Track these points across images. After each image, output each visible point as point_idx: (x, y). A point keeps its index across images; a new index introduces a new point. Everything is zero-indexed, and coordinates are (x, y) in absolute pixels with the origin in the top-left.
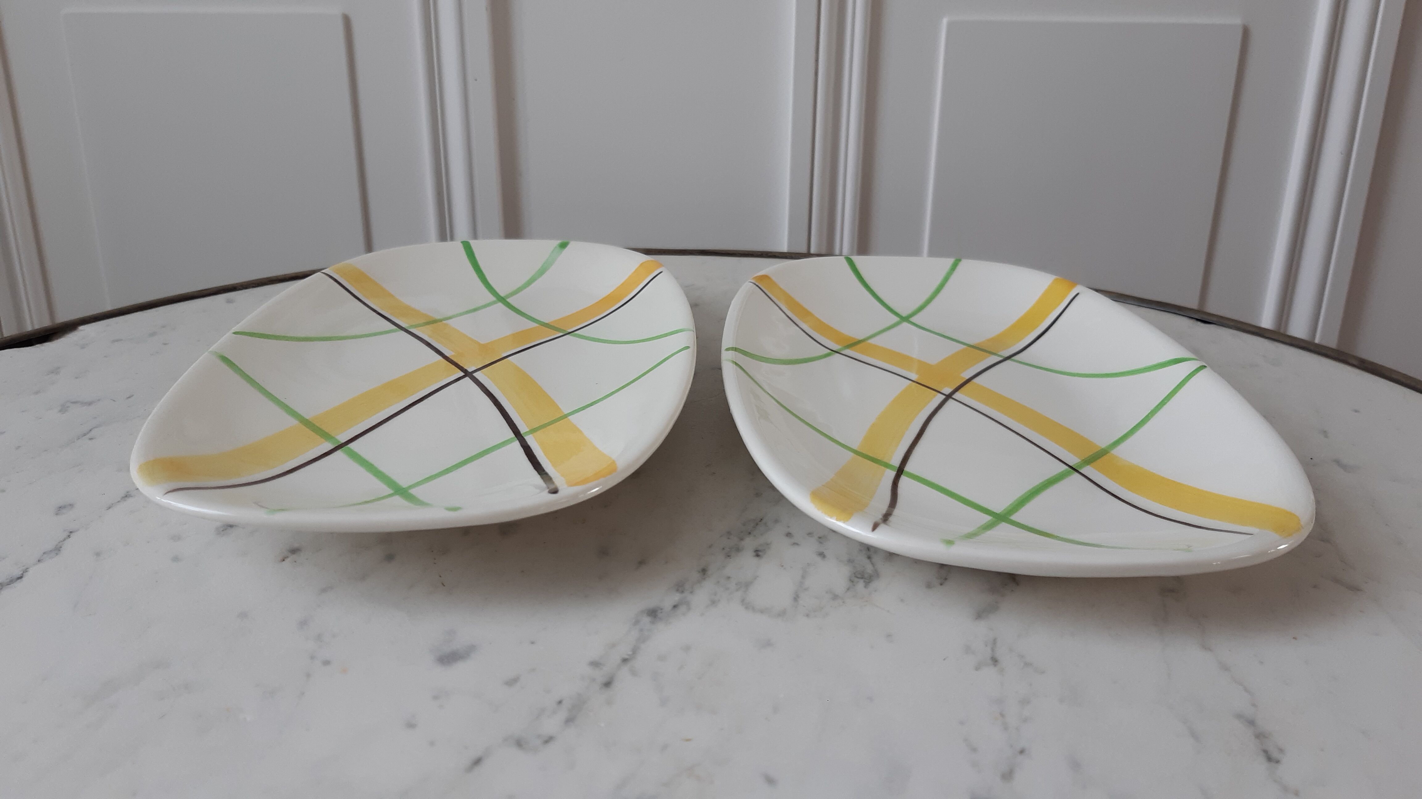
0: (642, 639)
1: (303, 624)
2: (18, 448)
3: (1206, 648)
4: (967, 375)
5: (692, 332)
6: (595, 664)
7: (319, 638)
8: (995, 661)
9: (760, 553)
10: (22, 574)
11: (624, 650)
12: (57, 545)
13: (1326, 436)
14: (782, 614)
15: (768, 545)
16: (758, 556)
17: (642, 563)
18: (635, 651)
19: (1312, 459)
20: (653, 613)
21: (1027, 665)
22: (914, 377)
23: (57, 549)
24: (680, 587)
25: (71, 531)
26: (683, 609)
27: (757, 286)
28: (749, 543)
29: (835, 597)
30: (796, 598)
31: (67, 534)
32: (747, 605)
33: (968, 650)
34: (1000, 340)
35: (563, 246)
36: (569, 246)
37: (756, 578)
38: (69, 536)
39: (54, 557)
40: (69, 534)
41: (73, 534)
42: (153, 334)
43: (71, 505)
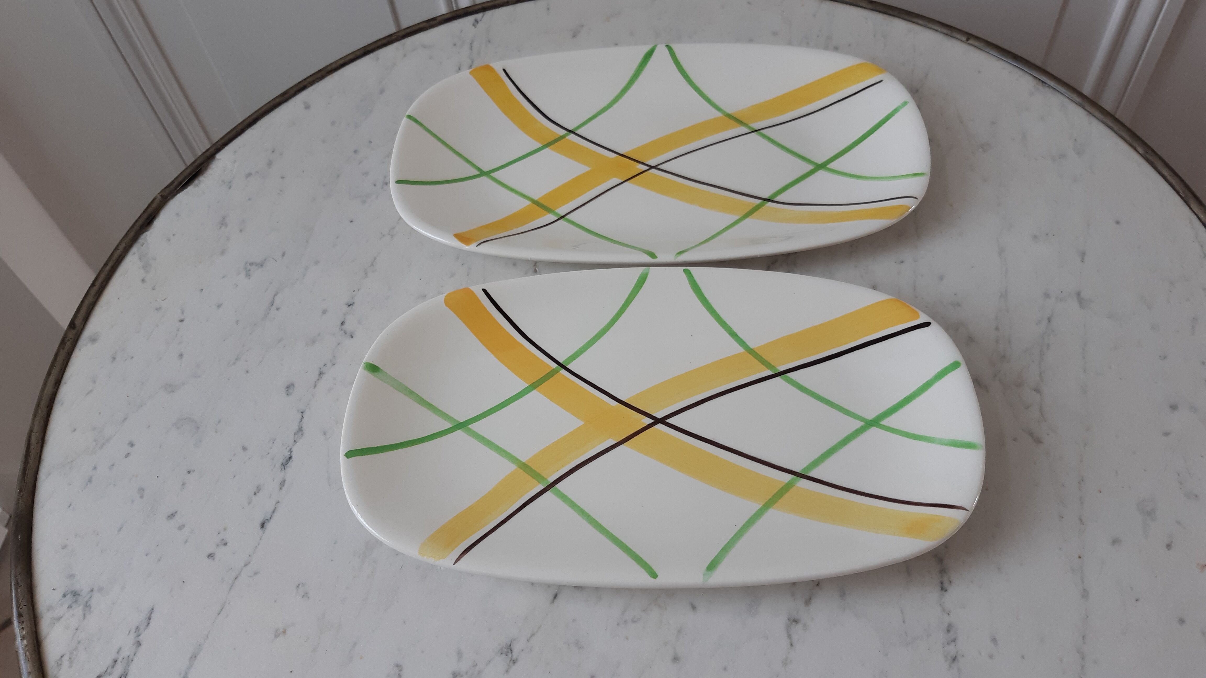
12: (299, 426)
23: (301, 430)
25: (301, 411)
38: (302, 416)
39: (301, 438)
40: (301, 414)
41: (305, 414)
42: (270, 163)
43: (292, 385)
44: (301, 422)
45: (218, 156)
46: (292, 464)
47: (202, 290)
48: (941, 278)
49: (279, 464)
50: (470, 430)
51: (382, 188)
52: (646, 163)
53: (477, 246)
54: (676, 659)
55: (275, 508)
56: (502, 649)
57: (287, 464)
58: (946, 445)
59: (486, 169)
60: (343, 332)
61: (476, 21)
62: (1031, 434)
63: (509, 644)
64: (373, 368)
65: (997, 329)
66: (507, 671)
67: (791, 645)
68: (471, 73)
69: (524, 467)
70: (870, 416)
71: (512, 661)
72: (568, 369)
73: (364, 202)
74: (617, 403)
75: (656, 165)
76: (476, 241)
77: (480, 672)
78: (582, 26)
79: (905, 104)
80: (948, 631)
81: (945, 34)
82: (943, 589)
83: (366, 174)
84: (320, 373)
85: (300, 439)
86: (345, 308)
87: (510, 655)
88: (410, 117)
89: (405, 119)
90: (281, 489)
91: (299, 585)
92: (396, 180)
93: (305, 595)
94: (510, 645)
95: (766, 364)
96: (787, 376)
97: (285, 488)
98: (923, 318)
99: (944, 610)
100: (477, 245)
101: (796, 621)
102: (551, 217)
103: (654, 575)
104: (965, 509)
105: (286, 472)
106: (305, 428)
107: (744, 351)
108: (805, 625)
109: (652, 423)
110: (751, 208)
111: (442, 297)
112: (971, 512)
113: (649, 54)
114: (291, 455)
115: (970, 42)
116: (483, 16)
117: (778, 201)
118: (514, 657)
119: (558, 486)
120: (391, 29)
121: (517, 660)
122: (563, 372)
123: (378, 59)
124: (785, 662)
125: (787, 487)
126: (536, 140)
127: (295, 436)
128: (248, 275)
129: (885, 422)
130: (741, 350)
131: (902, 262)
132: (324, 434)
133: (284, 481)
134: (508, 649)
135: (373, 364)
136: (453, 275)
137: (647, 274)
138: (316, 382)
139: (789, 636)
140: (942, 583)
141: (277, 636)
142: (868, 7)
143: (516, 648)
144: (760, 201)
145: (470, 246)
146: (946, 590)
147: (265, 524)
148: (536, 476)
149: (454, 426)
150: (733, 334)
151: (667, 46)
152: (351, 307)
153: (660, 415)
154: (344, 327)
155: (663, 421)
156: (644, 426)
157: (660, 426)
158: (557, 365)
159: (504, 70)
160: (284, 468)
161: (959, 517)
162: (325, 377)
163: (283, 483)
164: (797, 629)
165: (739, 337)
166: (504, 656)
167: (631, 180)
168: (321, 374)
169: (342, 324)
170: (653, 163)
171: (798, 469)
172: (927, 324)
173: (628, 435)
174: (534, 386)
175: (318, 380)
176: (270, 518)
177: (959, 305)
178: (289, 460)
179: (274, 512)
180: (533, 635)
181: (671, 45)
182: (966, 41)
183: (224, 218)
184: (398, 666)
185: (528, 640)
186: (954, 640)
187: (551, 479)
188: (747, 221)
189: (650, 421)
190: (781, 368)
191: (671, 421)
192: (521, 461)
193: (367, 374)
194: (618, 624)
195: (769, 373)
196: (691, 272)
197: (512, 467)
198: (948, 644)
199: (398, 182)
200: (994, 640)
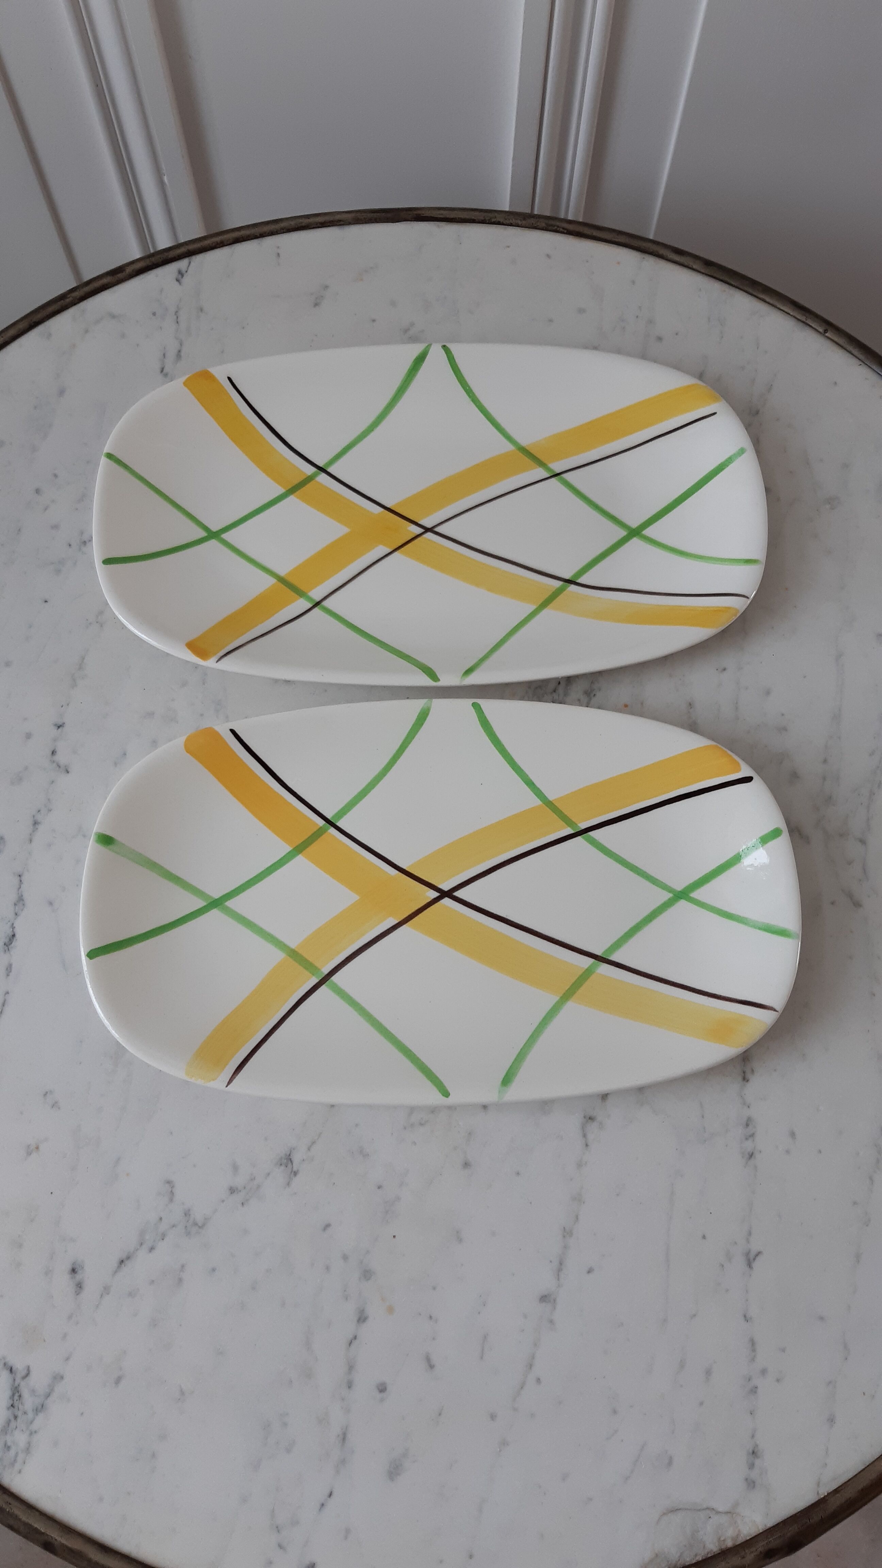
12: (18, 894)
23: (20, 900)
25: (19, 874)
38: (21, 881)
40: (19, 878)
41: (23, 878)
43: (2, 839)
44: (20, 889)
46: (18, 943)
48: (768, 693)
49: (2, 944)
50: (227, 908)
51: (80, 550)
52: (419, 523)
53: (217, 662)
54: (466, 1165)
55: (5, 1001)
56: (281, 1159)
57: (11, 944)
58: (760, 929)
59: (214, 528)
60: (55, 765)
61: (181, 273)
62: (850, 896)
63: (288, 1154)
64: (106, 840)
65: (825, 761)
66: (288, 1184)
67: (587, 1145)
68: (185, 384)
69: (293, 954)
70: (679, 887)
71: (293, 1173)
72: (338, 827)
73: (58, 572)
74: (397, 872)
75: (433, 526)
76: (215, 654)
77: (259, 1187)
78: (326, 287)
79: (742, 451)
80: (747, 1125)
81: (799, 320)
82: (745, 1079)
83: (55, 527)
84: (34, 822)
85: (22, 910)
86: (55, 732)
87: (290, 1165)
88: (110, 456)
89: (103, 460)
90: (8, 975)
91: (47, 1093)
92: (104, 559)
93: (55, 1105)
94: (290, 1155)
95: (568, 822)
96: (590, 836)
97: (12, 972)
98: (745, 772)
99: (744, 1103)
100: (217, 660)
101: (591, 1119)
102: (302, 604)
103: (446, 1094)
104: (775, 1010)
105: (11, 953)
106: (26, 896)
107: (541, 803)
108: (601, 1123)
109: (437, 897)
110: (550, 593)
111: (181, 741)
112: (780, 1012)
113: (420, 359)
114: (14, 932)
115: (827, 335)
116: (189, 264)
117: (582, 583)
118: (295, 1169)
119: (335, 978)
121: (298, 1171)
122: (332, 831)
123: (49, 336)
124: (580, 1165)
125: (587, 974)
126: (278, 483)
127: (15, 908)
129: (694, 895)
130: (538, 802)
131: (725, 669)
132: (51, 904)
133: (11, 965)
134: (288, 1160)
135: (106, 835)
136: (184, 684)
137: (429, 709)
138: (31, 835)
139: (585, 1136)
140: (744, 1072)
141: (29, 1153)
142: (703, 271)
143: (297, 1158)
144: (561, 583)
145: (209, 661)
146: (748, 1081)
148: (309, 966)
149: (209, 904)
150: (530, 784)
151: (444, 347)
152: (61, 728)
153: (446, 887)
154: (57, 758)
155: (449, 894)
156: (430, 900)
157: (446, 901)
158: (324, 822)
159: (229, 379)
160: (8, 949)
161: (767, 1018)
162: (41, 828)
163: (9, 969)
164: (593, 1127)
165: (536, 787)
166: (283, 1167)
167: (403, 549)
168: (36, 823)
169: (53, 753)
170: (428, 523)
171: (599, 953)
172: (748, 779)
173: (410, 913)
174: (299, 849)
175: (34, 831)
176: (1, 1012)
177: (785, 729)
178: (13, 939)
179: (4, 1005)
180: (314, 1143)
181: (448, 345)
182: (823, 333)
184: (169, 1182)
185: (309, 1149)
186: (752, 1135)
187: (326, 970)
188: (545, 612)
189: (436, 894)
190: (583, 825)
191: (458, 894)
192: (289, 947)
193: (101, 848)
194: (405, 1128)
195: (569, 831)
196: (482, 706)
197: (280, 956)
198: (747, 1139)
199: (107, 561)
200: (793, 1135)
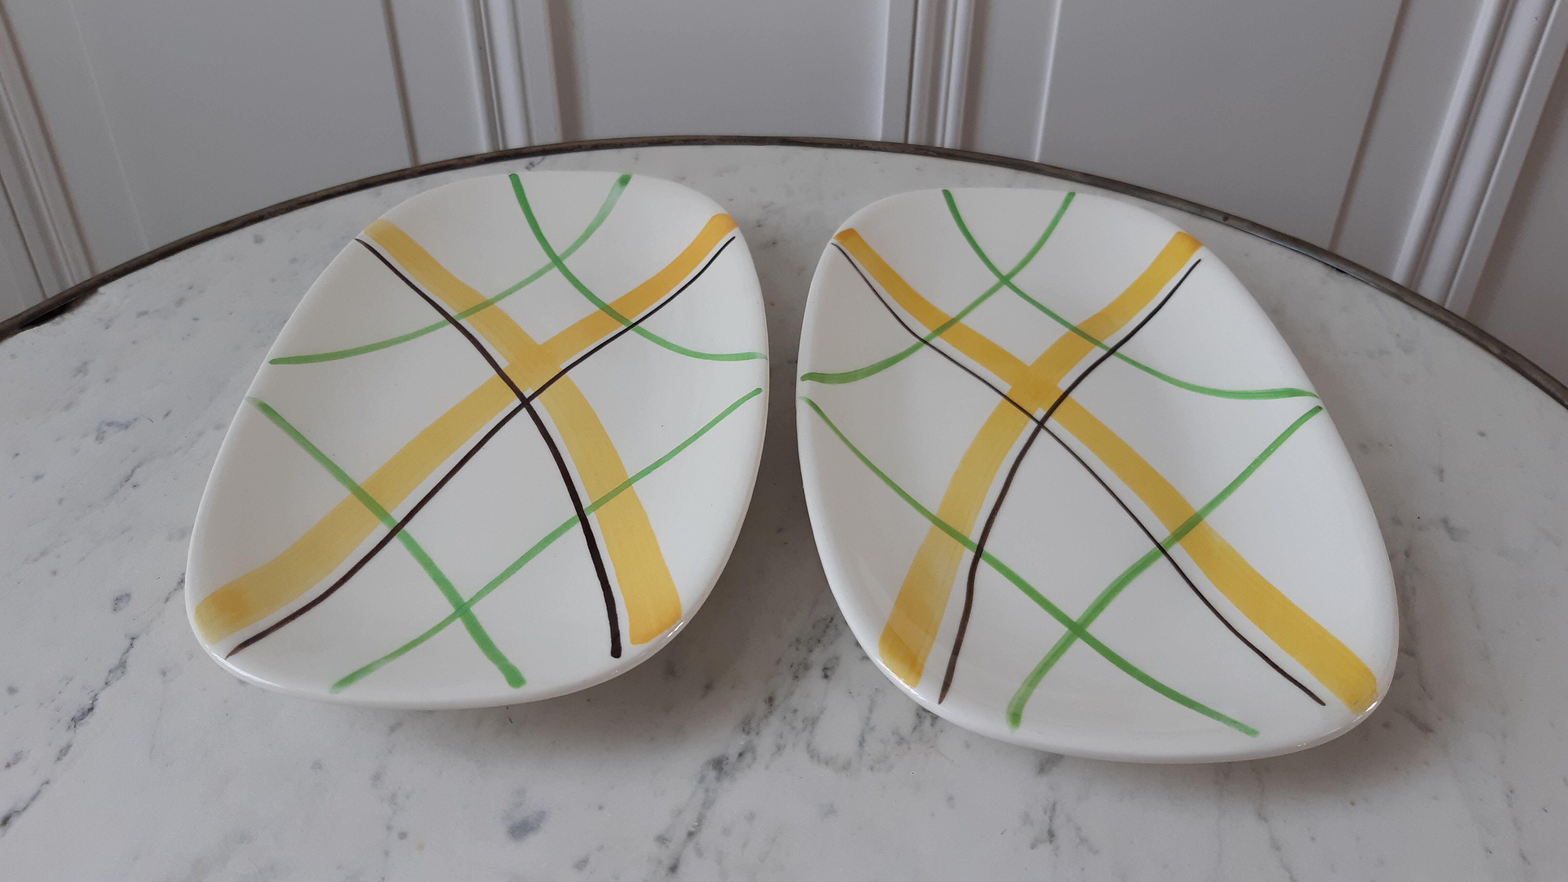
0: (708, 804)
1: (377, 778)
2: (61, 501)
3: (1262, 817)
4: (1064, 386)
5: (764, 360)
6: (662, 840)
7: (393, 799)
8: (1051, 835)
9: (829, 673)
10: (93, 703)
11: (688, 820)
12: (121, 659)
13: (1442, 479)
14: (846, 767)
15: (837, 658)
16: (826, 676)
17: (708, 687)
18: (700, 820)
19: (1419, 518)
20: (719, 764)
21: (1083, 841)
22: (1006, 388)
23: (122, 665)
24: (746, 726)
25: (133, 636)
26: (748, 757)
27: (841, 250)
28: (818, 657)
29: (901, 741)
30: (861, 743)
31: (127, 642)
32: (813, 754)
33: (1027, 819)
34: (1105, 317)
35: (624, 181)
36: (631, 182)
37: (822, 711)
38: (132, 644)
39: (120, 677)
40: (131, 641)
41: (135, 642)
42: (180, 302)
43: (128, 595)
44: (127, 654)
45: (102, 290)
46: (91, 719)
47: (17, 455)
49: (68, 718)
55: (39, 793)
57: (82, 719)
61: (532, 164)
84: (180, 580)
85: (117, 679)
90: (59, 759)
97: (66, 759)
105: (77, 731)
106: (130, 663)
114: (93, 705)
115: (1227, 222)
116: (543, 159)
120: (405, 163)
127: (109, 675)
128: (100, 437)
132: (164, 673)
133: (69, 747)
138: (171, 593)
147: (12, 820)
160: (75, 726)
163: (64, 751)
168: (183, 581)
175: (176, 590)
176: (25, 809)
178: (88, 714)
179: (33, 798)
182: (1222, 221)
183: (85, 363)
